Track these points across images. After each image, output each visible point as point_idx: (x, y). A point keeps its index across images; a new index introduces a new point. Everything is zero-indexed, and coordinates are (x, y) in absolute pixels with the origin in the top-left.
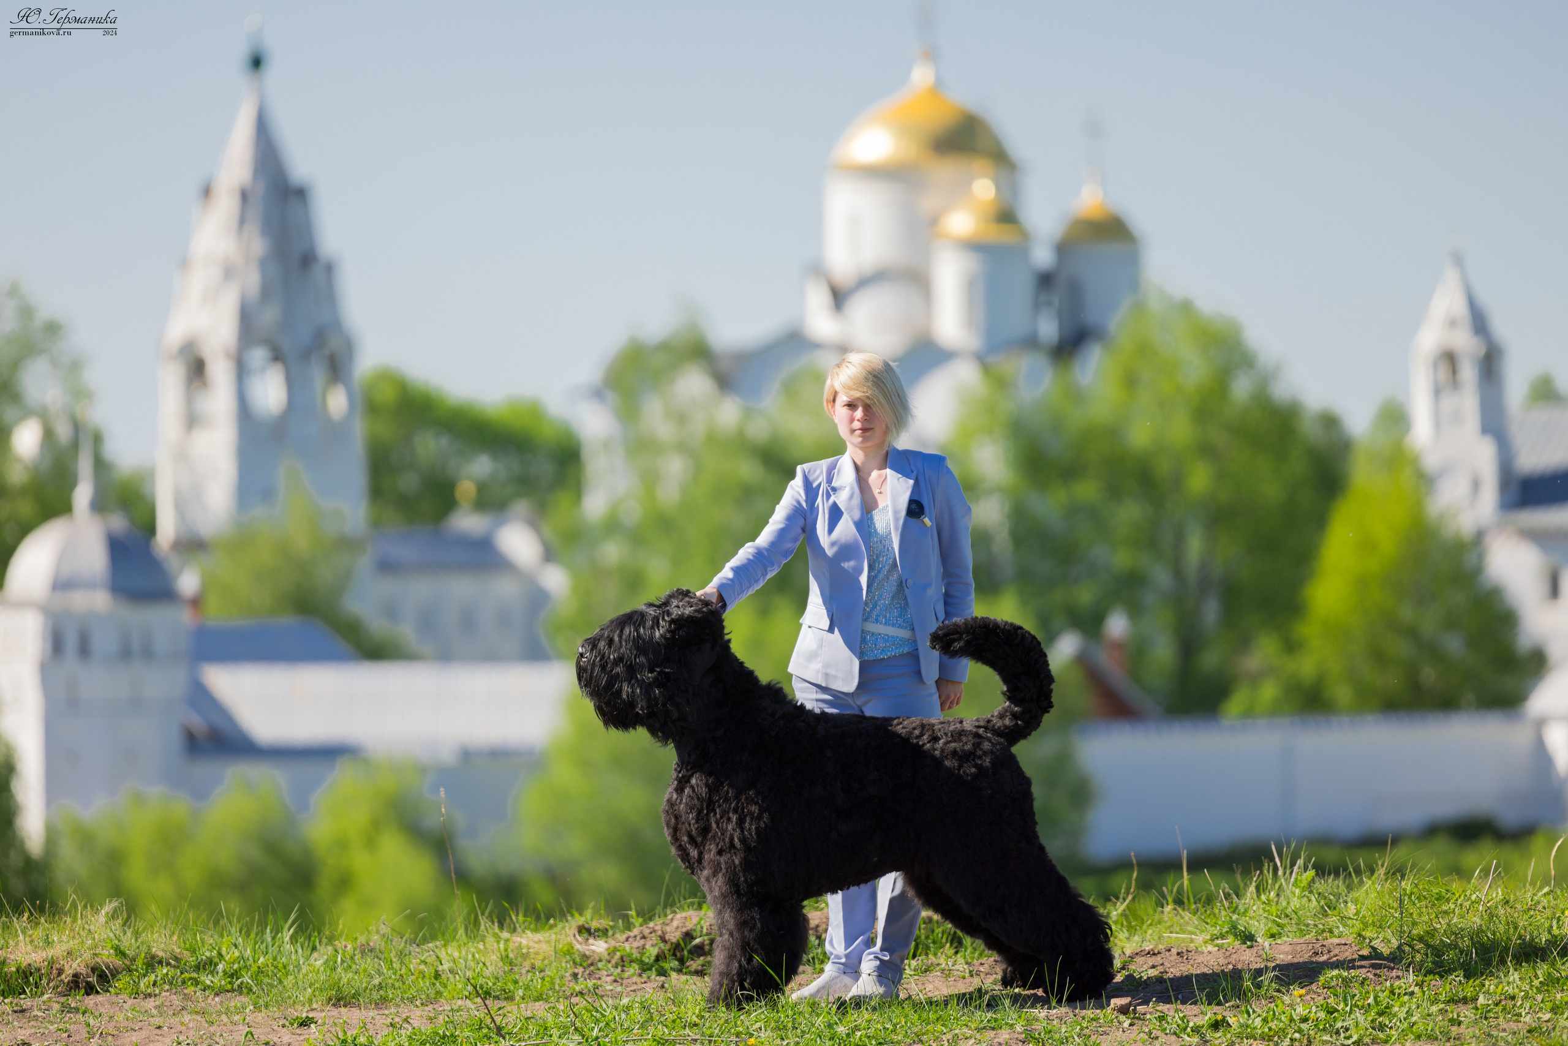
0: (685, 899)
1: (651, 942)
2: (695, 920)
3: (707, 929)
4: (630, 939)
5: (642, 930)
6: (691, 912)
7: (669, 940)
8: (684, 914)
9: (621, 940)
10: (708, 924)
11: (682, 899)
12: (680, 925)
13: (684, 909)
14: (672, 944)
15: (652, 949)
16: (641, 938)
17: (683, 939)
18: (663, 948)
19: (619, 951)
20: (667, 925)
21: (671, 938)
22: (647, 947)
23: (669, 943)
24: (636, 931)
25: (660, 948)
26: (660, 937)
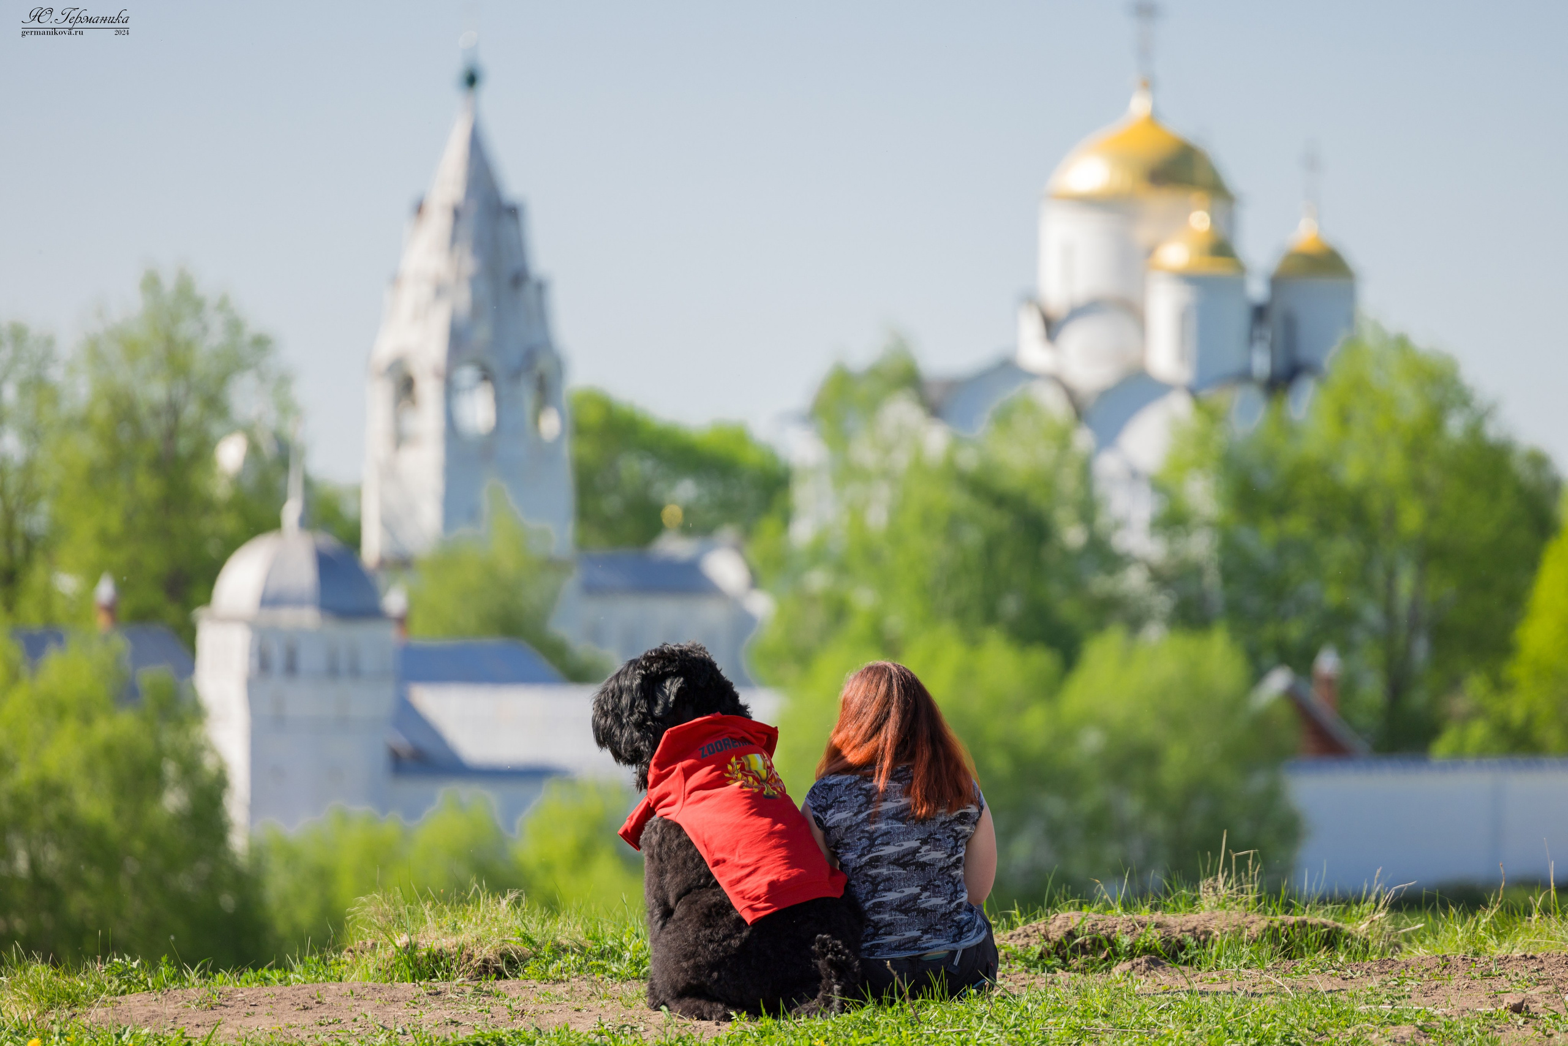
0: (1066, 900)
1: (1035, 940)
2: (1077, 920)
3: (1089, 929)
4: (1014, 937)
5: (1025, 929)
6: (1072, 913)
7: (1052, 938)
8: (1066, 915)
9: (1006, 938)
10: (1090, 924)
11: (1063, 900)
12: (1063, 924)
13: (1064, 910)
14: (1055, 942)
15: (1036, 946)
16: (1025, 936)
17: (1066, 938)
18: (1047, 946)
19: (1004, 948)
20: (1050, 924)
21: (1055, 937)
22: (1031, 944)
23: (1052, 942)
24: (1019, 930)
25: (1043, 946)
26: (1043, 935)
